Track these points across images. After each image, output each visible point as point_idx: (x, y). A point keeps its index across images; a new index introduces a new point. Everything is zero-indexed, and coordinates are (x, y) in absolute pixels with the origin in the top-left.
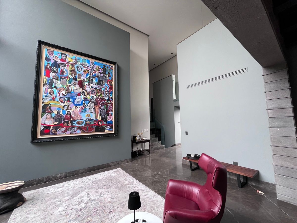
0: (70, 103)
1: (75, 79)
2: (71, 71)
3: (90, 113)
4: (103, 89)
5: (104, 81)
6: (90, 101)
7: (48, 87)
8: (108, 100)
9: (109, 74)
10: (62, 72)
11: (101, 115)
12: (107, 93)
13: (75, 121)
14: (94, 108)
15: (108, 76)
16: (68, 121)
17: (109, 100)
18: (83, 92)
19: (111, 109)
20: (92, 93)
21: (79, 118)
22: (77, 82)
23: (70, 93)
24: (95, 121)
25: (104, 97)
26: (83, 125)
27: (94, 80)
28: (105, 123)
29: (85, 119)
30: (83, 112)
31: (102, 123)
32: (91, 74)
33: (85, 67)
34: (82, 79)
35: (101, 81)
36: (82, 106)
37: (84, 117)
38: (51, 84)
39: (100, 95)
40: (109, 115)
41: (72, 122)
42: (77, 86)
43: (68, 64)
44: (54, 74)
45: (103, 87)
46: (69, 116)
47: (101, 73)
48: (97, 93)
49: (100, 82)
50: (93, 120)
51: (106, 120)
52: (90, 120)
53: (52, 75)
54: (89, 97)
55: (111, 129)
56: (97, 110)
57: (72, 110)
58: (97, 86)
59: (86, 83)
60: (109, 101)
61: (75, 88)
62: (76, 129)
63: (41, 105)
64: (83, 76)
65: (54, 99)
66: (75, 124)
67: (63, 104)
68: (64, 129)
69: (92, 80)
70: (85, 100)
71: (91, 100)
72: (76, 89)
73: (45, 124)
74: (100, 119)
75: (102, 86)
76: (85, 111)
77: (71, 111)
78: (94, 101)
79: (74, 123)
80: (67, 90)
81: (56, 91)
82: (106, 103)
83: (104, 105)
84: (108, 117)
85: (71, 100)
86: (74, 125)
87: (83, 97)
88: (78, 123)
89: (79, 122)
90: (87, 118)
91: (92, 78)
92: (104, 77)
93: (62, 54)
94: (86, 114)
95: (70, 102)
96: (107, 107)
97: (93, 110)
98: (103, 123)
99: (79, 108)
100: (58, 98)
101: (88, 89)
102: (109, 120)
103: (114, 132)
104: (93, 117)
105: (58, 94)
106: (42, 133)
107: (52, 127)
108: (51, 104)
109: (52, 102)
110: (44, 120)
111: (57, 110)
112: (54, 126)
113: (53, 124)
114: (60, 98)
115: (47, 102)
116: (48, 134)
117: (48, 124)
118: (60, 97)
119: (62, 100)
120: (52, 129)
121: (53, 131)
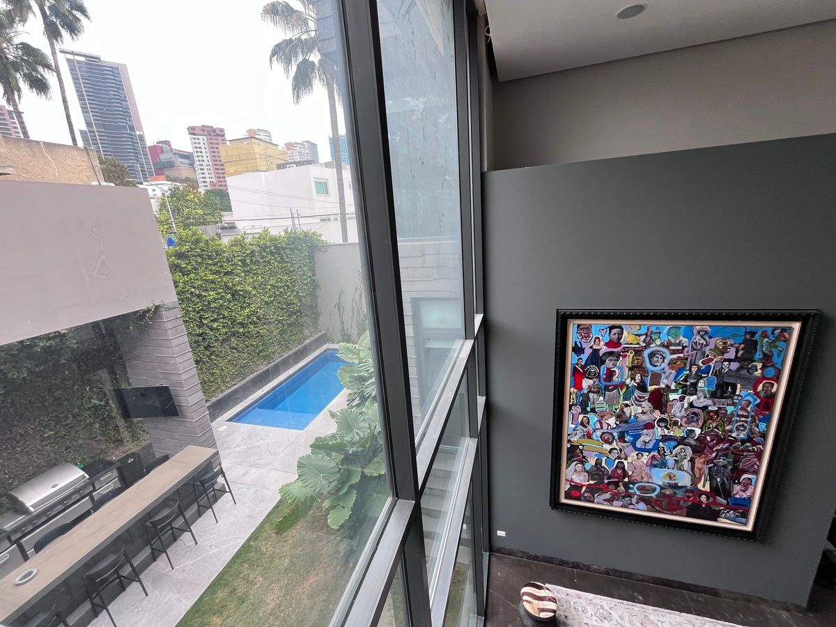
0: (625, 444)
1: (642, 387)
2: (631, 369)
3: (675, 471)
4: (730, 409)
5: (739, 386)
6: (681, 441)
7: (579, 410)
8: (743, 442)
9: (767, 359)
10: (610, 374)
11: (712, 479)
12: (746, 422)
13: (634, 484)
14: (692, 460)
15: (759, 365)
16: (618, 482)
17: (749, 439)
18: (662, 420)
19: (753, 466)
20: (688, 422)
21: (645, 480)
22: (647, 396)
23: (626, 422)
24: (688, 491)
25: (731, 431)
26: (653, 495)
27: (701, 384)
28: (720, 500)
29: (661, 484)
30: (655, 466)
31: (711, 500)
32: (694, 369)
33: (674, 352)
34: (663, 386)
35: (728, 384)
36: (655, 453)
37: (659, 478)
38: (584, 404)
39: (716, 427)
40: (739, 483)
41: (626, 485)
42: (647, 405)
43: (626, 350)
44: (591, 382)
45: (734, 404)
46: (619, 471)
47: (730, 360)
48: (705, 422)
49: (723, 390)
50: (684, 489)
51: (727, 494)
52: (675, 486)
53: (586, 383)
54: (678, 433)
55: (743, 520)
56: (698, 465)
57: (630, 460)
58: (709, 402)
59: (672, 396)
60: (748, 444)
61: (639, 410)
62: (634, 500)
63: (566, 446)
64: (667, 378)
65: (589, 436)
66: (634, 489)
67: (608, 447)
68: (608, 496)
69: (695, 385)
70: (665, 438)
71: (683, 438)
72: (643, 413)
73: (572, 481)
74: (707, 488)
75: (729, 401)
76: (663, 465)
77: (625, 462)
78: (693, 442)
79: (630, 488)
80: (618, 417)
81: (593, 418)
82: (735, 448)
83: (726, 456)
84: (737, 488)
85: (628, 438)
86: (630, 491)
87: (659, 431)
88: (641, 489)
89: (644, 487)
90: (667, 481)
91: (693, 381)
92: (744, 372)
93: (611, 328)
94: (665, 471)
95: (625, 442)
96: (736, 461)
97: (686, 464)
98: (715, 499)
99: (645, 458)
100: (599, 433)
101: (677, 410)
102: (738, 496)
103: (749, 528)
104: (684, 480)
105: (598, 426)
106: (568, 496)
107: (584, 488)
108: (583, 446)
109: (587, 442)
110: (571, 473)
111: (596, 458)
112: (589, 486)
113: (587, 483)
114: (603, 433)
115: (576, 440)
116: (578, 499)
117: (578, 481)
118: (602, 431)
119: (606, 438)
120: (585, 492)
121: (586, 495)
